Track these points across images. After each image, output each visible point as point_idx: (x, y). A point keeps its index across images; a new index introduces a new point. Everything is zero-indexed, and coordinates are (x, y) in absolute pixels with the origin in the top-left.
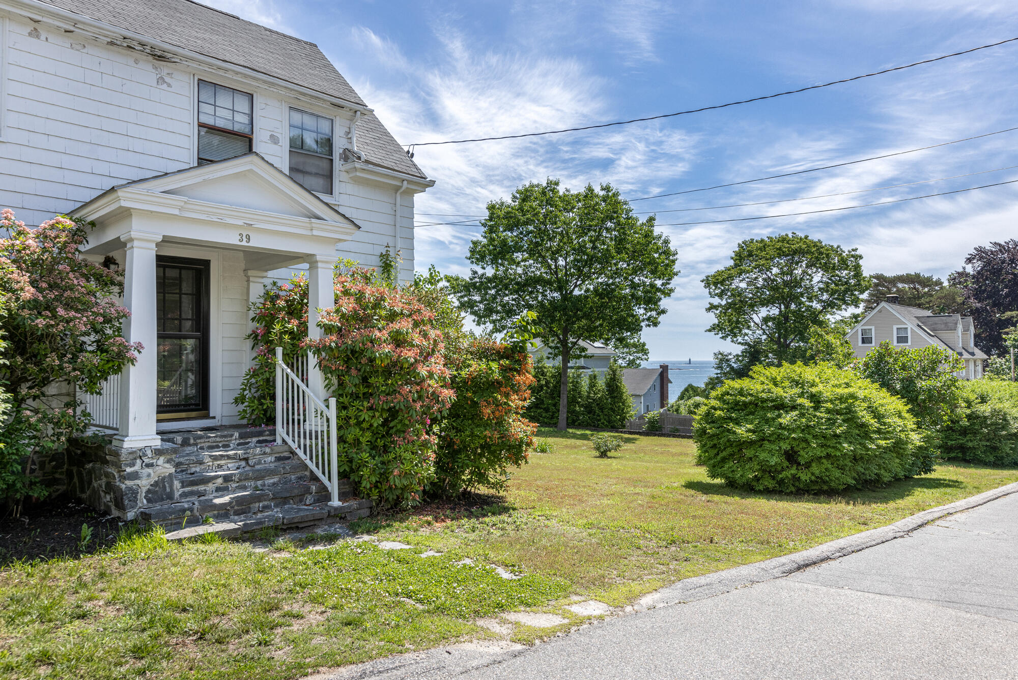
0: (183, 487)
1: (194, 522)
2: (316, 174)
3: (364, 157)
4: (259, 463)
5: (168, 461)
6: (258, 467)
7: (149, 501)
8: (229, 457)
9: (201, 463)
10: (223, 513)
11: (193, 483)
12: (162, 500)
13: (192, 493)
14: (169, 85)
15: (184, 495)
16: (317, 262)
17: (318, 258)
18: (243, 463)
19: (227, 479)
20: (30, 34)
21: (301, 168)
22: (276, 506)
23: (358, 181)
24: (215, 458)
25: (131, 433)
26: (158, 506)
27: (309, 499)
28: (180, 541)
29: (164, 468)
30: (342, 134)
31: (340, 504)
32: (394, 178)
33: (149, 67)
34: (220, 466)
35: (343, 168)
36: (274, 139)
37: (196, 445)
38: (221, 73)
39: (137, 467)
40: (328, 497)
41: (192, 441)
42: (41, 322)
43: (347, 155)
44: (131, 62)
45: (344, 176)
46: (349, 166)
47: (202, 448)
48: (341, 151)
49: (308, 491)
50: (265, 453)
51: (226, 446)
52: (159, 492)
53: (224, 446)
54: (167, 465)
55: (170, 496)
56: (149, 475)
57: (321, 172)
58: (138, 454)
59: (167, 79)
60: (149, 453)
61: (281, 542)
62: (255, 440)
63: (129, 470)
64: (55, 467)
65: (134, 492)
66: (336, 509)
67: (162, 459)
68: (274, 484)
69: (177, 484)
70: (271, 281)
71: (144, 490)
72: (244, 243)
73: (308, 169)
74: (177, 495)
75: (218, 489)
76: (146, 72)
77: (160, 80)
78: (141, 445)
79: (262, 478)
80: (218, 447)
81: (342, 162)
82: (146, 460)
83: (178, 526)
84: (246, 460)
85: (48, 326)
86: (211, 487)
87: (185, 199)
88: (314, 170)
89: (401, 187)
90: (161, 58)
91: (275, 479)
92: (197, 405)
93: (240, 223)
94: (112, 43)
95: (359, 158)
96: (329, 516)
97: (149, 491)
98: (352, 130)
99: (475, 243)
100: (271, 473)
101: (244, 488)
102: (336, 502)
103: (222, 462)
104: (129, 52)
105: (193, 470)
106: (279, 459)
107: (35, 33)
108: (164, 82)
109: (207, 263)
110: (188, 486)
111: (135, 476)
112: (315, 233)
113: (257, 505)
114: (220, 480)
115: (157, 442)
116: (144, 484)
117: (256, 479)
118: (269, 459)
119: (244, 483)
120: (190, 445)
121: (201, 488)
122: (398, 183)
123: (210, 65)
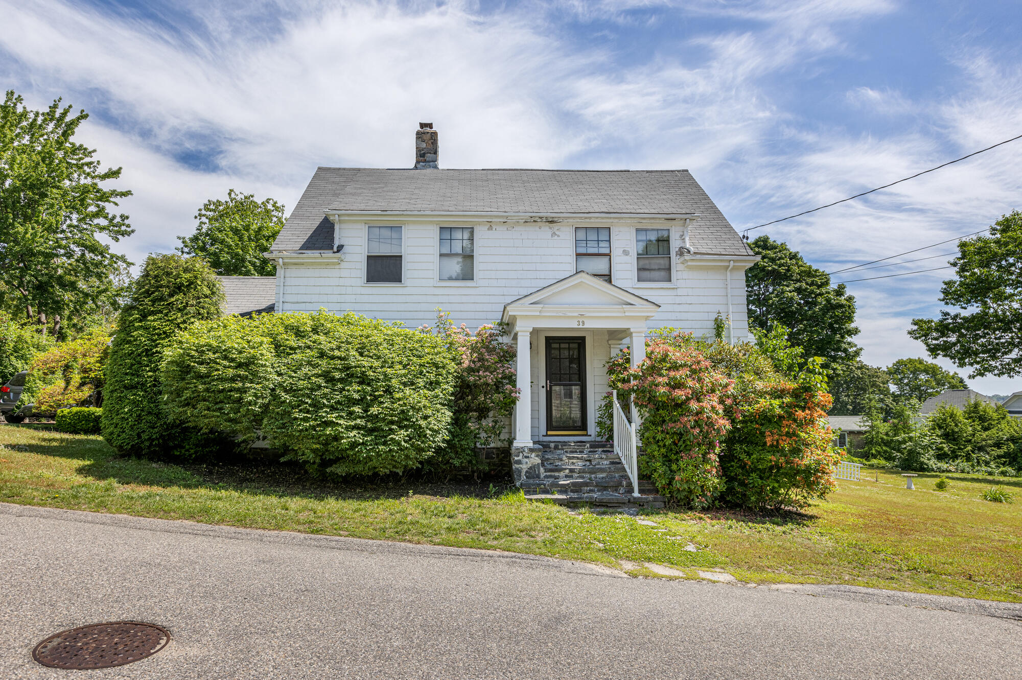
0: (545, 472)
1: (546, 492)
2: (659, 269)
3: (692, 250)
4: (599, 464)
5: (537, 456)
6: (597, 466)
7: (527, 477)
8: (578, 458)
9: (561, 460)
10: (563, 489)
11: (551, 471)
12: (534, 478)
13: (551, 476)
14: (558, 236)
15: (546, 477)
16: (632, 333)
17: (632, 330)
18: (588, 463)
19: (572, 471)
20: (488, 229)
21: (647, 267)
22: (598, 491)
23: (690, 268)
24: (569, 458)
25: (517, 437)
26: (531, 481)
27: (622, 490)
28: (531, 500)
29: (535, 460)
30: (677, 237)
31: (639, 495)
32: (721, 261)
33: (547, 228)
34: (573, 463)
35: (679, 261)
36: (626, 253)
37: (563, 449)
38: (588, 220)
39: (520, 458)
40: (632, 491)
41: (560, 447)
42: (472, 379)
43: (681, 252)
44: (537, 229)
45: (680, 267)
46: (682, 259)
47: (566, 452)
48: (677, 250)
49: (620, 484)
50: (601, 458)
51: (582, 452)
52: (532, 473)
53: (580, 452)
54: (537, 458)
55: (538, 476)
56: (527, 463)
57: (663, 267)
58: (521, 450)
59: (557, 233)
60: (526, 450)
61: (583, 510)
62: (600, 450)
63: (516, 458)
64: (503, 457)
65: (520, 471)
66: (635, 498)
67: (533, 454)
68: (603, 478)
69: (542, 470)
70: (626, 346)
71: (525, 470)
72: (581, 326)
73: (653, 267)
74: (542, 476)
75: (566, 476)
76: (545, 231)
77: (554, 234)
78: (522, 445)
79: (594, 473)
80: (576, 452)
81: (678, 257)
82: (525, 454)
83: (535, 493)
84: (590, 461)
85: (475, 380)
86: (562, 474)
87: (542, 306)
88: (656, 267)
89: (729, 266)
90: (552, 222)
91: (604, 475)
92: (580, 427)
93: (576, 314)
94: (526, 222)
95: (689, 252)
96: (629, 502)
97: (527, 472)
98: (685, 232)
99: (949, 283)
100: (602, 470)
101: (583, 477)
102: (636, 494)
103: (574, 461)
104: (534, 224)
105: (557, 464)
106: (612, 463)
107: (490, 228)
108: (555, 234)
109: (583, 339)
110: (548, 472)
111: (519, 462)
112: (627, 314)
113: (586, 488)
114: (567, 471)
115: (531, 445)
116: (524, 467)
117: (591, 473)
118: (605, 462)
119: (583, 474)
120: (559, 449)
121: (556, 474)
122: (727, 264)
123: (581, 218)
